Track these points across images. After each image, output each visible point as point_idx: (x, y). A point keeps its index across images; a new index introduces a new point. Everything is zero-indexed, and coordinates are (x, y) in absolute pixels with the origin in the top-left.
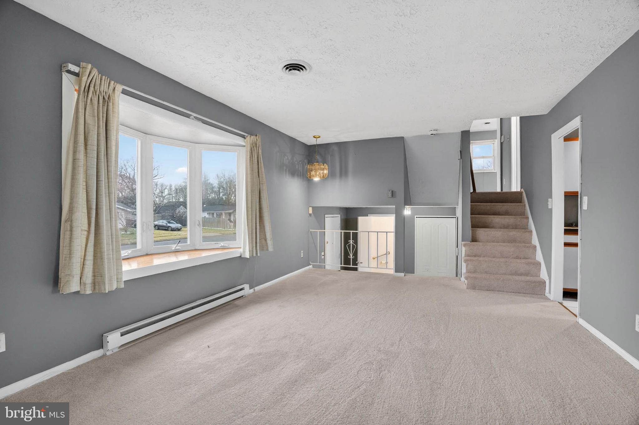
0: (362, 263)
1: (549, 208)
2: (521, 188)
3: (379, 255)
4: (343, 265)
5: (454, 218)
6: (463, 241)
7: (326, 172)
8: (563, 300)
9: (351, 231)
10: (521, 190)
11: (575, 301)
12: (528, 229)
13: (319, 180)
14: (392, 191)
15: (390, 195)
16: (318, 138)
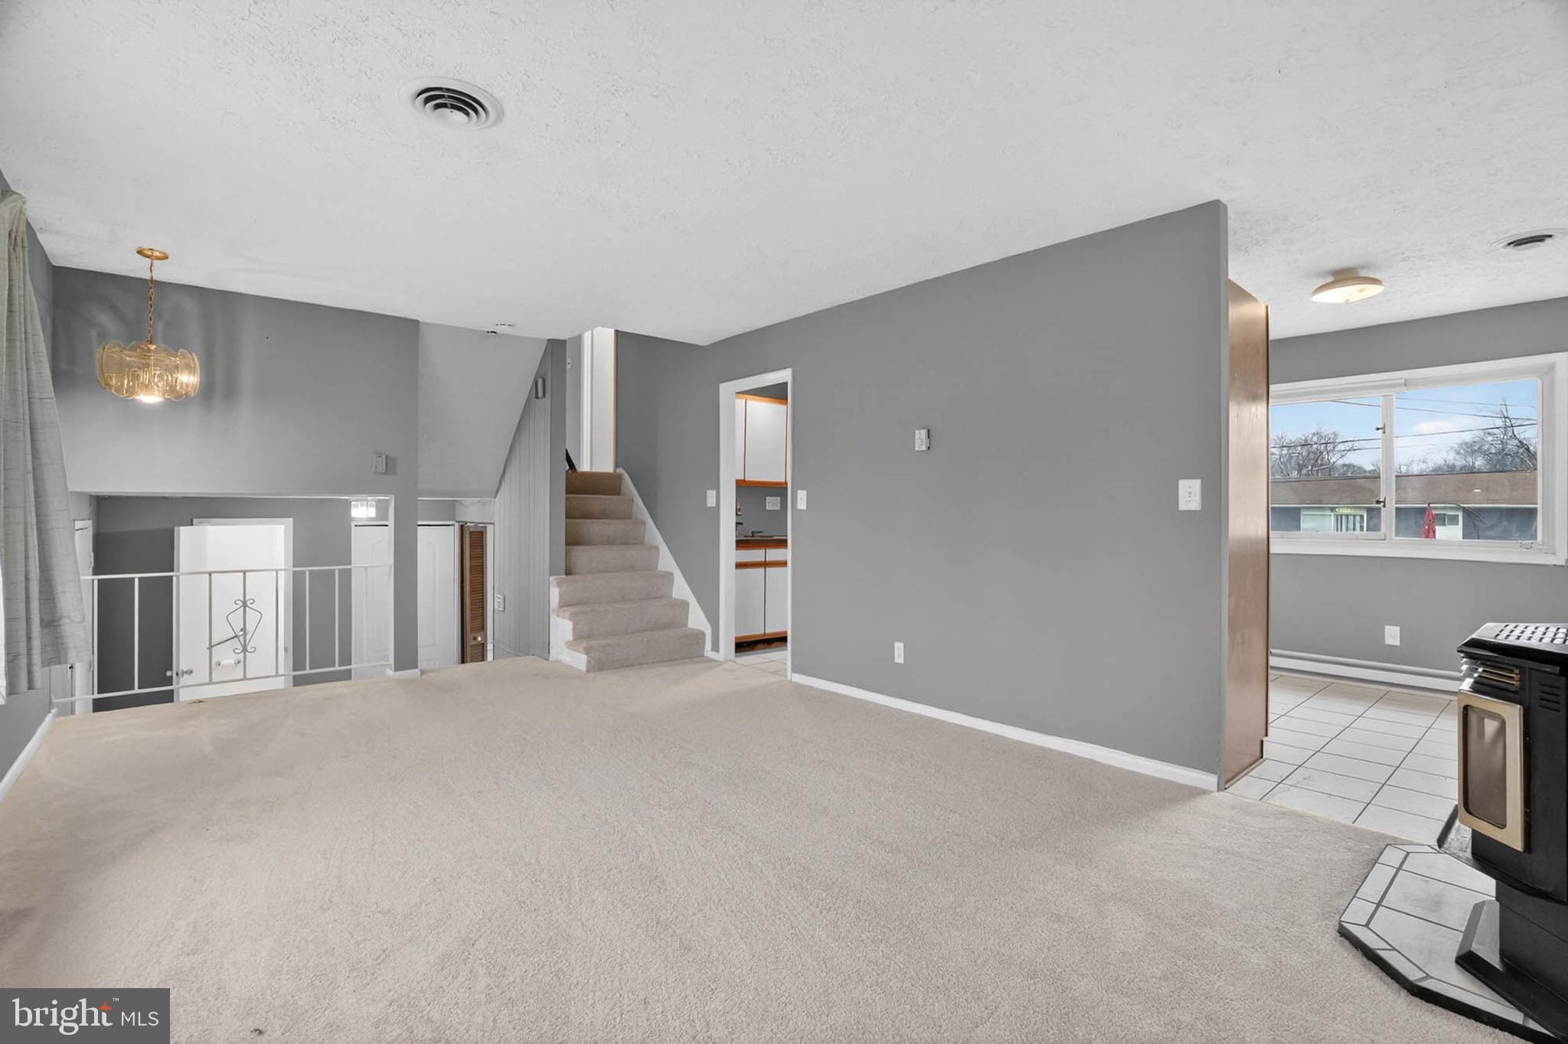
0: (192, 672)
1: (708, 505)
2: (616, 466)
3: (214, 642)
4: (97, 696)
5: (449, 525)
6: (553, 575)
7: (189, 379)
8: (736, 657)
9: (137, 576)
10: (615, 471)
11: (783, 650)
12: (646, 542)
13: (161, 402)
14: (386, 457)
15: (382, 468)
16: (158, 258)
